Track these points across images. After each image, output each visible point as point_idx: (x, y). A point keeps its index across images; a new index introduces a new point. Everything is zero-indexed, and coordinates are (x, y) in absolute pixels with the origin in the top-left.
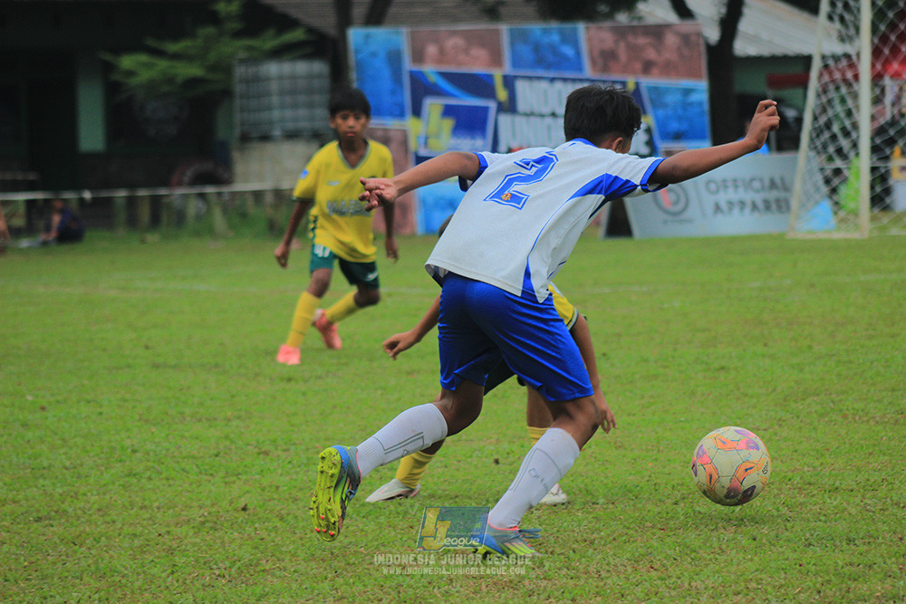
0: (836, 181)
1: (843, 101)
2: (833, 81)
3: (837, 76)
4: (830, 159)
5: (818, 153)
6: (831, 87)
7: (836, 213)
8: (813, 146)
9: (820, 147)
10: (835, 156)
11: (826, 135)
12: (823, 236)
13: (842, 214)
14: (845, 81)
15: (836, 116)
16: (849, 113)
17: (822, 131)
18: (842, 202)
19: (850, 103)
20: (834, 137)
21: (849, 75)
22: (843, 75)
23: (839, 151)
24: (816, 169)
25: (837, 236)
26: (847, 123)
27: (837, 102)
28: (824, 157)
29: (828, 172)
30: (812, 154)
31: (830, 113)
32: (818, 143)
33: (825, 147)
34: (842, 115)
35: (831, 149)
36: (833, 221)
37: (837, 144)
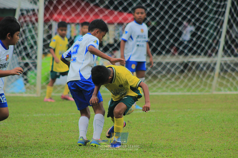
0: (26, 69)
1: (30, 31)
2: (25, 21)
3: (28, 19)
4: (23, 58)
5: (18, 55)
6: (25, 25)
7: (25, 84)
8: (15, 52)
9: (18, 52)
10: (25, 57)
11: (22, 47)
12: (18, 95)
13: (28, 85)
14: (31, 21)
15: (26, 38)
16: (33, 37)
17: (20, 45)
18: (29, 79)
19: (33, 33)
20: (25, 48)
21: (33, 19)
22: (31, 18)
23: (28, 55)
24: (16, 63)
25: (25, 95)
26: (32, 42)
27: (27, 31)
28: (20, 57)
29: (22, 65)
30: (15, 55)
31: (24, 36)
32: (18, 51)
33: (20, 52)
34: (30, 38)
35: (24, 54)
36: (24, 88)
37: (27, 52)
